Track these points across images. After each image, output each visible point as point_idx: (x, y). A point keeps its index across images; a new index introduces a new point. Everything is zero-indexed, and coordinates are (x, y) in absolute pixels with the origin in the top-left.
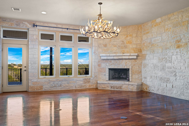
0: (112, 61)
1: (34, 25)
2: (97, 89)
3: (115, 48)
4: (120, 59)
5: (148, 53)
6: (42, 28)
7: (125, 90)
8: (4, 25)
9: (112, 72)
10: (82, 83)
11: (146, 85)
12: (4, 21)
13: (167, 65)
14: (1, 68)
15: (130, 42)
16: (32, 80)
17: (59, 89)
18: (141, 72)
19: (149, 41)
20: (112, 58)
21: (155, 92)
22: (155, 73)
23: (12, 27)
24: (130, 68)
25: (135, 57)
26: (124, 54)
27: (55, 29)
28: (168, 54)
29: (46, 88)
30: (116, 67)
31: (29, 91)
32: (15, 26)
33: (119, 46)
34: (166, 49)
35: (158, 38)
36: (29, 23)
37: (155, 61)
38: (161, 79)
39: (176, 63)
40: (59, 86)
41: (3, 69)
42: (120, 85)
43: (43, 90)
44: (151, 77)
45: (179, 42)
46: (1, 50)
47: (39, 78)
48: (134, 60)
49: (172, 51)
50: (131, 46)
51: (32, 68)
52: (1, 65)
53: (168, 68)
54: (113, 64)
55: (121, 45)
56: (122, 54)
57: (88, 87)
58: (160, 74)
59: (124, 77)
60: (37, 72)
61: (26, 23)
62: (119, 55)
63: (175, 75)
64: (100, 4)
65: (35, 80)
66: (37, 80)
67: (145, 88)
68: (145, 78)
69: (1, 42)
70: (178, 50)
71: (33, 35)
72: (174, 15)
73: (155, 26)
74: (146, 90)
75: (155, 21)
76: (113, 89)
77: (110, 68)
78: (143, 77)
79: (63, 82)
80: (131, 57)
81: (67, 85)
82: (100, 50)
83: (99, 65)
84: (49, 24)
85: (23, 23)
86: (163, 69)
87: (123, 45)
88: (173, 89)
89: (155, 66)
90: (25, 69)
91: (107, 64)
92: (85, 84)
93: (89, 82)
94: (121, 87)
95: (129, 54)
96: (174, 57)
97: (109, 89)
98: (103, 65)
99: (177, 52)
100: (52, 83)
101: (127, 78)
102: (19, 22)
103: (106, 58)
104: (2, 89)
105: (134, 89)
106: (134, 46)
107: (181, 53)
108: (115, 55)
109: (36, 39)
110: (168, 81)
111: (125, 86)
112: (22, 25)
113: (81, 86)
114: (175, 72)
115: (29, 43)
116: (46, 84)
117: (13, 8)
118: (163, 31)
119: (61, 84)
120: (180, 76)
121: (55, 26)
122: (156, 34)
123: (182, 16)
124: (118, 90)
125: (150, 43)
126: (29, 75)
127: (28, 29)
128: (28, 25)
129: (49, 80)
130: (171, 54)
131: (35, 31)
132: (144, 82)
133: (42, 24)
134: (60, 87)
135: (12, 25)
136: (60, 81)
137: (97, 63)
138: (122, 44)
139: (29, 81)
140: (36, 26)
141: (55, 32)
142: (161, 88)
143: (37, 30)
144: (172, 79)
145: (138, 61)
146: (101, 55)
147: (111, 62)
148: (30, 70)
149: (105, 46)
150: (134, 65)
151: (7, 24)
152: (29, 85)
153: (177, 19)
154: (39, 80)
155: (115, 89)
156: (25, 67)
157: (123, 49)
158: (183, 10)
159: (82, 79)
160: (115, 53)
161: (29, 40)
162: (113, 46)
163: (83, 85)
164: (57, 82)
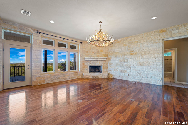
0: (92, 61)
1: (38, 32)
2: (82, 79)
3: (93, 54)
4: (96, 60)
5: (113, 57)
6: (44, 35)
7: (100, 78)
8: (6, 27)
9: (91, 67)
10: (73, 75)
11: (111, 75)
12: (5, 23)
13: (125, 63)
14: (2, 67)
15: (102, 51)
16: (36, 76)
17: (58, 81)
18: (108, 67)
19: (113, 51)
20: (92, 59)
21: (117, 78)
22: (117, 68)
23: (15, 30)
24: (102, 65)
25: (105, 59)
26: (99, 57)
27: (55, 38)
28: (126, 58)
29: (48, 81)
30: (94, 65)
31: (32, 85)
32: (19, 30)
33: (96, 53)
34: (124, 55)
35: (119, 49)
36: (32, 29)
37: (117, 62)
38: (121, 71)
39: (130, 63)
40: (58, 79)
41: (3, 67)
43: (45, 83)
44: (115, 70)
45: (132, 52)
46: (2, 50)
47: (41, 74)
48: (104, 61)
49: (128, 56)
50: (102, 53)
51: (36, 66)
52: (2, 64)
53: (126, 65)
54: (92, 63)
56: (98, 57)
57: (77, 78)
58: (120, 68)
59: (98, 70)
60: (40, 69)
61: (30, 29)
62: (96, 58)
63: (130, 69)
64: (100, 22)
65: (38, 76)
66: (40, 76)
67: (110, 76)
68: (111, 71)
69: (2, 42)
70: (132, 56)
71: (37, 40)
72: (129, 38)
73: (117, 43)
74: (111, 77)
75: (117, 40)
76: (93, 78)
77: (90, 65)
78: (109, 70)
79: (61, 76)
80: (103, 59)
81: (64, 77)
82: (84, 54)
83: (83, 64)
84: (50, 33)
85: (27, 29)
86: (122, 66)
87: (98, 52)
88: (129, 76)
89: (117, 64)
90: (29, 67)
91: (88, 63)
93: (77, 74)
94: (98, 77)
95: (102, 58)
96: (129, 59)
97: (91, 78)
98: (86, 64)
99: (131, 57)
100: (52, 77)
101: (100, 71)
102: (23, 26)
103: (88, 59)
104: (3, 87)
105: (106, 77)
106: (104, 53)
107: (134, 57)
108: (94, 57)
109: (40, 43)
110: (125, 72)
111: (100, 76)
112: (26, 30)
114: (130, 67)
115: (33, 46)
116: (48, 78)
117: (22, 10)
118: (123, 46)
119: (59, 77)
120: (133, 69)
121: (55, 35)
122: (118, 47)
123: (134, 39)
124: (96, 78)
125: (113, 52)
126: (33, 72)
127: (32, 34)
128: (32, 31)
129: (50, 75)
130: (128, 58)
131: (39, 36)
132: (110, 73)
133: (44, 32)
134: (59, 80)
135: (15, 29)
136: (58, 75)
139: (33, 77)
140: (40, 33)
141: (55, 39)
142: (121, 76)
143: (40, 36)
144: (128, 71)
145: (106, 61)
146: (85, 57)
148: (33, 68)
149: (87, 52)
150: (104, 64)
151: (9, 26)
152: (33, 80)
153: (131, 40)
154: (41, 76)
155: (95, 78)
156: (28, 65)
157: (98, 55)
158: (135, 35)
159: (73, 73)
160: (93, 56)
161: (33, 44)
162: (92, 52)
163: (74, 77)
164: (56, 76)
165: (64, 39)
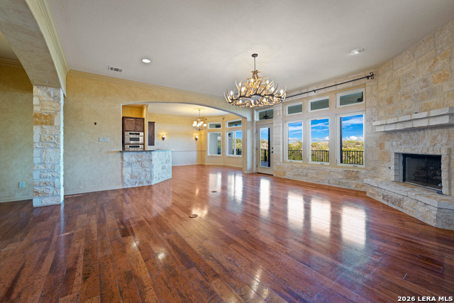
0: (403, 135)
3: (408, 103)
10: (340, 177)
15: (444, 77)
16: (276, 164)
20: (393, 128)
24: (442, 153)
25: (447, 120)
29: (289, 175)
30: (408, 151)
31: (274, 175)
33: (416, 95)
40: (304, 176)
41: (257, 150)
42: (399, 196)
46: (255, 132)
47: (284, 162)
50: (446, 88)
52: (255, 147)
54: (404, 141)
55: (420, 91)
57: (353, 187)
62: (404, 118)
64: (254, 55)
76: (386, 203)
81: (316, 176)
82: (381, 112)
83: (381, 146)
87: (424, 89)
90: (273, 150)
91: (394, 144)
92: (347, 181)
93: (356, 178)
97: (380, 200)
98: (387, 145)
105: (431, 217)
111: (408, 201)
113: (339, 182)
115: (274, 121)
116: (290, 170)
119: (306, 173)
124: (394, 207)
126: (274, 158)
134: (305, 178)
136: (305, 168)
137: (376, 141)
138: (422, 88)
147: (400, 138)
149: (390, 101)
152: (274, 168)
155: (390, 205)
156: (273, 148)
157: (425, 102)
159: (341, 170)
162: (403, 98)
163: (344, 181)
164: (301, 170)
165: (315, 91)
